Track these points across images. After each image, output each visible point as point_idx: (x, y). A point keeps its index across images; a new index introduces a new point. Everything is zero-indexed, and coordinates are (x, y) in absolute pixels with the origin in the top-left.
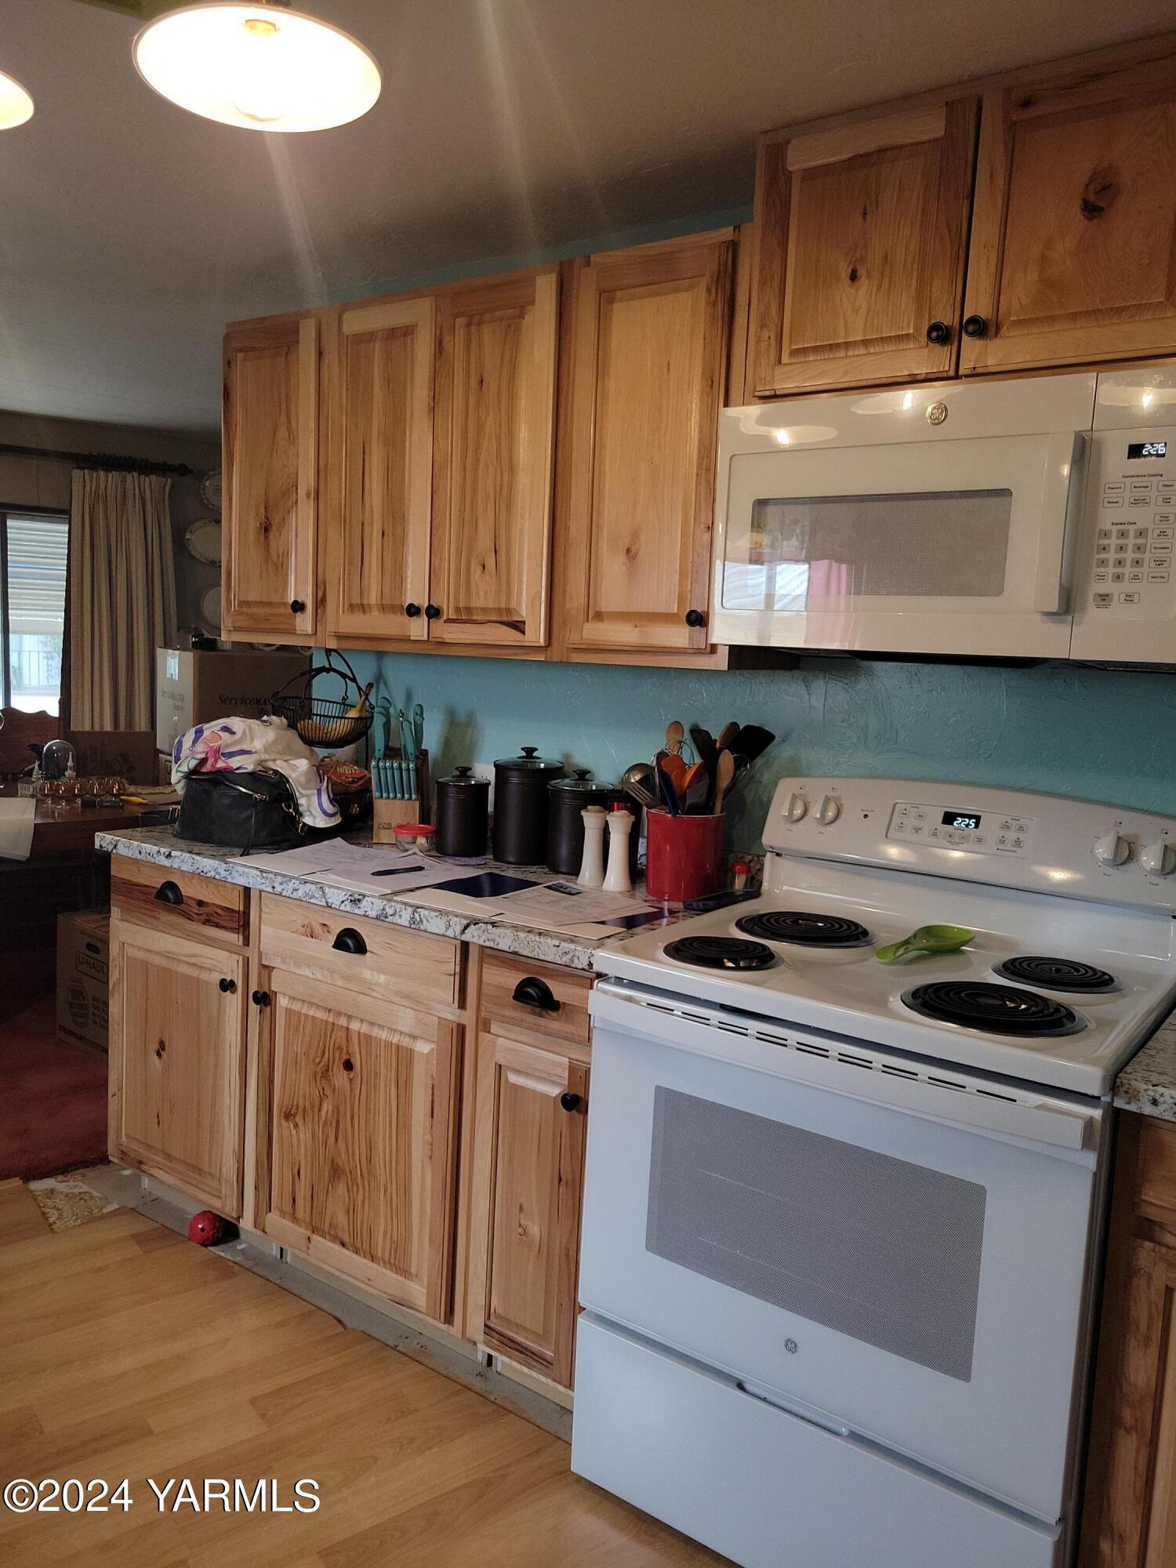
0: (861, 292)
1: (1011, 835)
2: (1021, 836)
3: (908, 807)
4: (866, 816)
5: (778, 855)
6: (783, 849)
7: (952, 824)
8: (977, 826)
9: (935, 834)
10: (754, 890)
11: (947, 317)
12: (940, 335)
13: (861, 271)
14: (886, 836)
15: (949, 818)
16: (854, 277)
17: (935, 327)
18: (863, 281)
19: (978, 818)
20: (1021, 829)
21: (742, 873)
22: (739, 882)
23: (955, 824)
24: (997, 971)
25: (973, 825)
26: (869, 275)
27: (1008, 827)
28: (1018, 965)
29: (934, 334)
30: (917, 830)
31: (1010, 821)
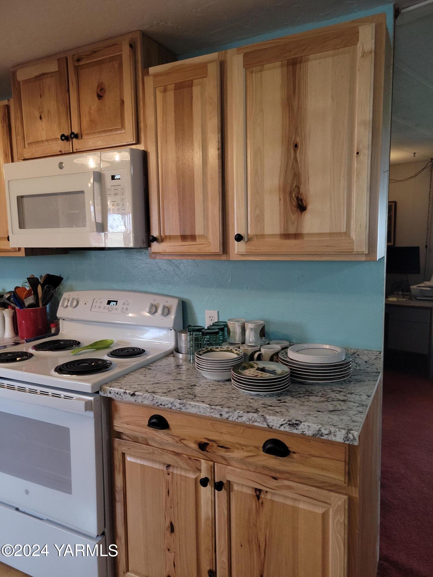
0: (43, 123)
1: (125, 307)
2: (127, 307)
3: (98, 300)
4: (85, 304)
5: (64, 320)
6: (65, 318)
7: (109, 304)
8: (116, 305)
9: (104, 308)
10: (57, 333)
11: (67, 133)
12: (65, 138)
13: (42, 116)
14: (91, 310)
15: (109, 302)
16: (41, 118)
17: (63, 135)
18: (43, 119)
19: (117, 302)
20: (128, 304)
21: (54, 327)
22: (53, 331)
23: (110, 304)
24: (108, 355)
25: (115, 304)
26: (45, 118)
27: (125, 304)
28: (115, 352)
29: (63, 138)
30: (100, 307)
31: (125, 302)
